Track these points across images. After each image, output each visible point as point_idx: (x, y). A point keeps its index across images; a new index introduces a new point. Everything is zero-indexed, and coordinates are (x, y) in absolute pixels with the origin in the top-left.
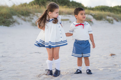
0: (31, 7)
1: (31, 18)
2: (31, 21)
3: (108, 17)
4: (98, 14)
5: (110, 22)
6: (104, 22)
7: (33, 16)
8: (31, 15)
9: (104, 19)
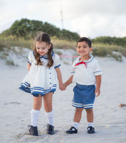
0: (5, 38)
1: (5, 54)
2: (5, 58)
3: (114, 53)
4: (101, 48)
5: (117, 60)
6: (109, 59)
7: (7, 51)
8: (5, 49)
9: (109, 55)
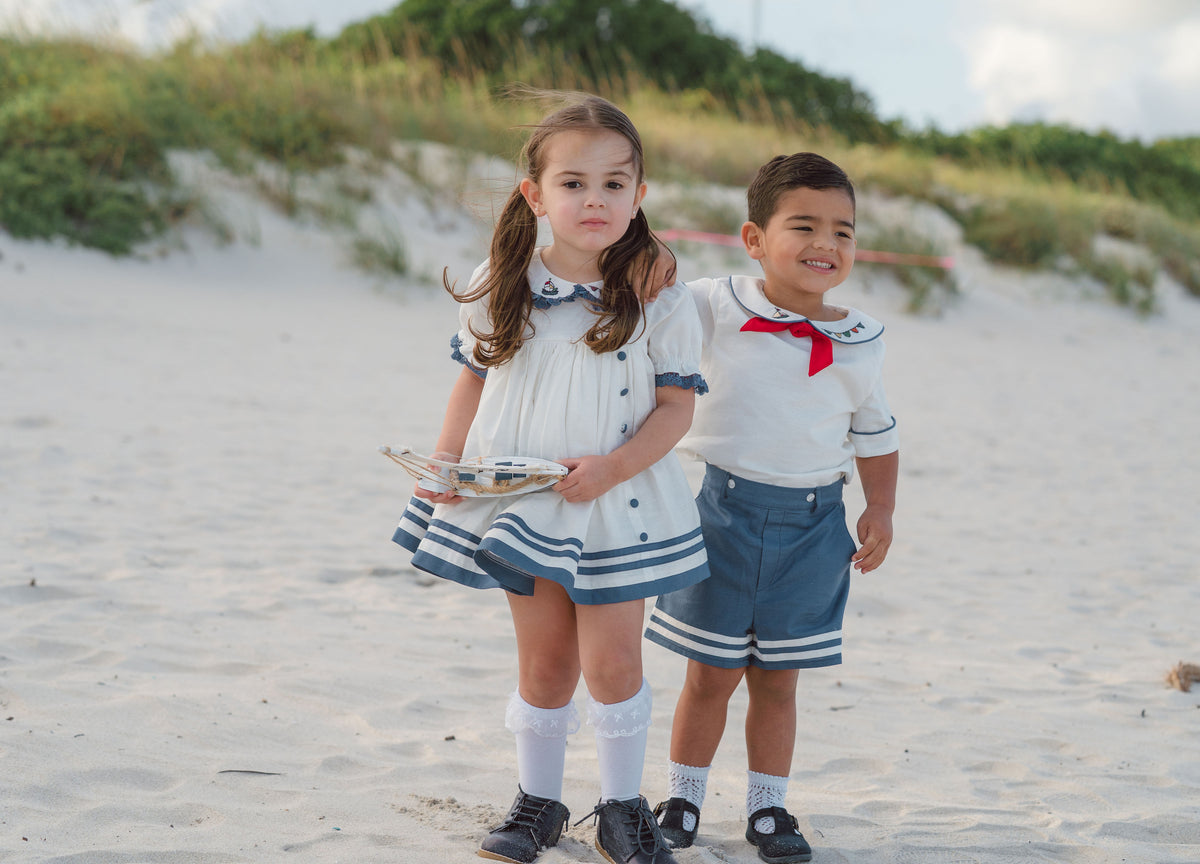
0: (360, 77)
2: (348, 221)
3: (1105, 247)
4: (1014, 205)
5: (1122, 297)
6: (1071, 289)
7: (367, 169)
8: (354, 155)
9: (1067, 262)
